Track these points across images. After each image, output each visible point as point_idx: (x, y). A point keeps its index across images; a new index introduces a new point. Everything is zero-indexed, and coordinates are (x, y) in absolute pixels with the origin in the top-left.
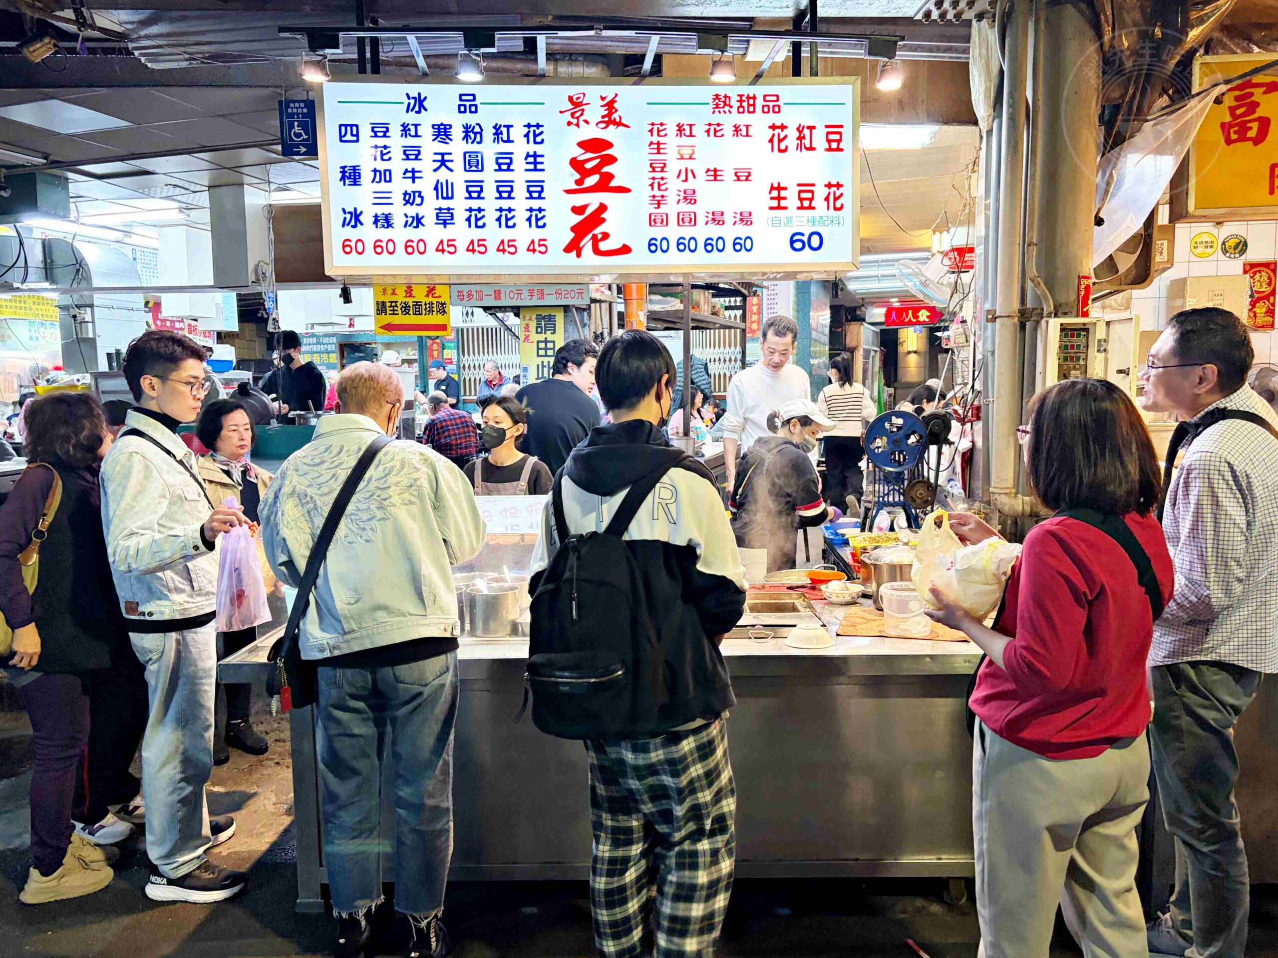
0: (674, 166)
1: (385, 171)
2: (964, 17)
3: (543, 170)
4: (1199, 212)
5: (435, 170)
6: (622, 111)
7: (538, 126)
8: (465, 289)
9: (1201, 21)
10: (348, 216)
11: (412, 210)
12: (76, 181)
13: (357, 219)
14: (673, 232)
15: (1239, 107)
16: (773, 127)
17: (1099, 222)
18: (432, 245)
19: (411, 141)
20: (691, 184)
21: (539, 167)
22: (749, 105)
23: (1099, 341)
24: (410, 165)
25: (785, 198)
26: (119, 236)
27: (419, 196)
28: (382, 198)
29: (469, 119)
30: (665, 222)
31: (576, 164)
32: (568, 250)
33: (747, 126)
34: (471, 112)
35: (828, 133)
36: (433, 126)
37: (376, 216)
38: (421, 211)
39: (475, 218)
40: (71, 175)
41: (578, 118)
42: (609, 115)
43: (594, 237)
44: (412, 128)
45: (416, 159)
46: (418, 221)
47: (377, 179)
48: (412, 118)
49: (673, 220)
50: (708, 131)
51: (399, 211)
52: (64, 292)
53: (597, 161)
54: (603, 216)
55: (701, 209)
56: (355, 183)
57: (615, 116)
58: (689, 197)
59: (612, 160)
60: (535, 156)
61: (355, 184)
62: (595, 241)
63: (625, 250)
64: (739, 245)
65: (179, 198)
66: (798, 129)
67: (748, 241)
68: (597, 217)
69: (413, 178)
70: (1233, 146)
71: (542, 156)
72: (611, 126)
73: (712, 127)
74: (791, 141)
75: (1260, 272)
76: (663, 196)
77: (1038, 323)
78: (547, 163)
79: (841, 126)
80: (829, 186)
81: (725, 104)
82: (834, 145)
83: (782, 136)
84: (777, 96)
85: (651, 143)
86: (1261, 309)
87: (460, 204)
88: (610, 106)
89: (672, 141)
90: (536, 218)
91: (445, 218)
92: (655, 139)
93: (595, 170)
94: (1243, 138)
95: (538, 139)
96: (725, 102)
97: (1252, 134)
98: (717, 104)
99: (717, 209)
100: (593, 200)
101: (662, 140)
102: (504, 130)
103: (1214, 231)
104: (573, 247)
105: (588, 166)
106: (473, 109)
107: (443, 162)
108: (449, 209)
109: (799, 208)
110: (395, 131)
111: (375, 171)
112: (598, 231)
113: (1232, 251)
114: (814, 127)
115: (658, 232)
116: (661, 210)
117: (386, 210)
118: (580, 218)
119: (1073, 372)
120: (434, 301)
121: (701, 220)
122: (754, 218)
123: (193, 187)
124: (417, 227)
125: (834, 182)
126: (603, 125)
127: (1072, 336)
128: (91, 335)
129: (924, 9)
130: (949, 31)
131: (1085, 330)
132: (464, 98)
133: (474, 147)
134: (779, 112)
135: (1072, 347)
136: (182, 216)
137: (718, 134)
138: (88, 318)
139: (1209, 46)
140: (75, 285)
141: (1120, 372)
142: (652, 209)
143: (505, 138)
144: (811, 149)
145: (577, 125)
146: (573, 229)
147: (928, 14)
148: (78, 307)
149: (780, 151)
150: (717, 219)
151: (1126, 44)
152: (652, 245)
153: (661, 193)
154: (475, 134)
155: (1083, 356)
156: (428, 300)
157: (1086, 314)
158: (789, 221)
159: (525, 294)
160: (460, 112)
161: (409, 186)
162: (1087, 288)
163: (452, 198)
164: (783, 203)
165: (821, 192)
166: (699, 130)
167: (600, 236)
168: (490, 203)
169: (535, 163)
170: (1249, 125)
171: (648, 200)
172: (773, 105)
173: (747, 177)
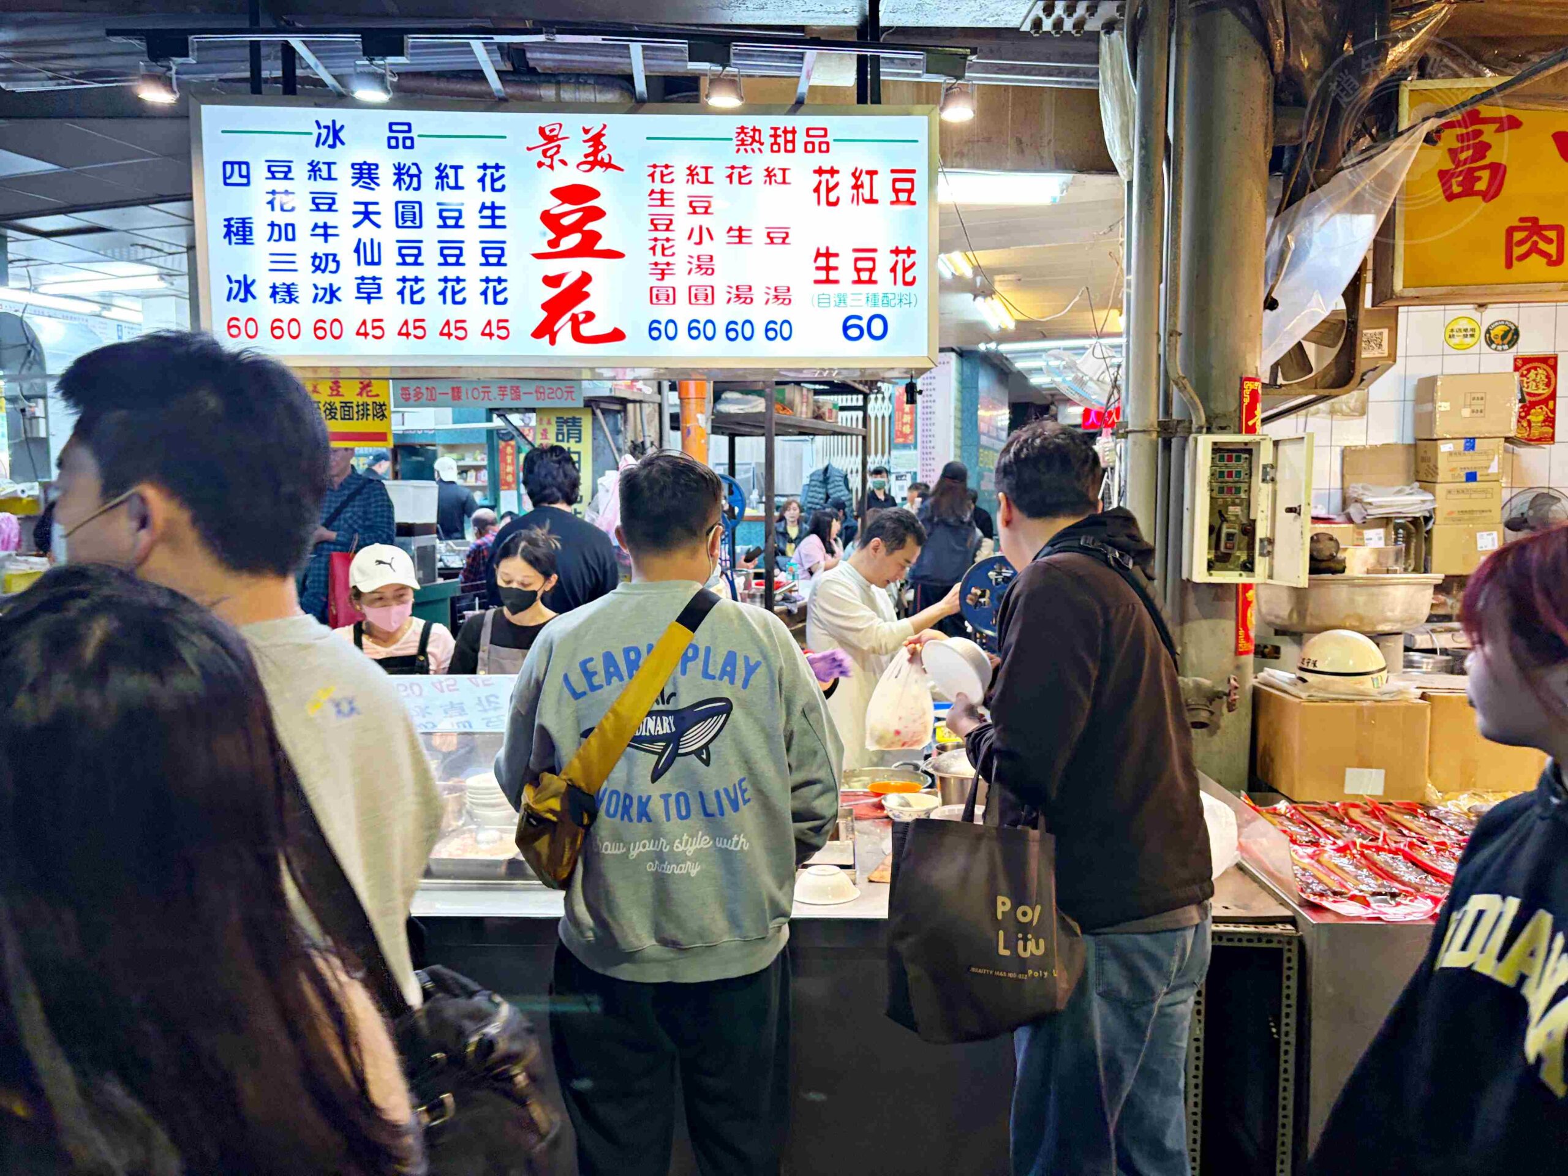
0: (684, 222)
1: (287, 225)
2: (1087, 28)
3: (504, 227)
4: (1411, 292)
5: (356, 226)
6: (611, 149)
7: (497, 167)
8: (413, 385)
9: (1409, 33)
10: (235, 286)
11: (324, 280)
12: (18, 240)
13: (247, 291)
14: (683, 312)
15: (1462, 150)
16: (820, 171)
17: (1271, 304)
18: (351, 326)
19: (322, 186)
20: (707, 247)
21: (498, 222)
22: (786, 141)
23: (1265, 467)
24: (321, 218)
25: (836, 268)
26: (96, 308)
27: (334, 260)
28: (283, 262)
29: (403, 156)
30: (671, 298)
31: (548, 218)
32: (538, 334)
33: (784, 170)
34: (405, 147)
35: (895, 181)
36: (353, 165)
37: (274, 287)
38: (336, 280)
39: (411, 290)
40: (10, 233)
41: (552, 157)
42: (595, 153)
43: (574, 318)
44: (324, 168)
45: (330, 210)
46: (332, 294)
47: (276, 236)
48: (323, 154)
49: (682, 295)
50: (730, 176)
51: (305, 280)
52: (11, 379)
53: (577, 216)
54: (586, 289)
55: (721, 281)
56: (245, 241)
57: (603, 155)
58: (705, 266)
59: (598, 214)
60: (493, 207)
61: (245, 243)
62: (575, 322)
63: (617, 335)
64: (772, 331)
65: (154, 261)
66: (854, 174)
67: (786, 326)
68: (578, 291)
69: (326, 236)
70: (1455, 201)
71: (503, 208)
72: (597, 168)
73: (736, 171)
74: (844, 191)
75: (1535, 368)
76: (668, 264)
77: (1186, 439)
78: (510, 217)
79: (913, 171)
80: (896, 252)
81: (754, 140)
82: (903, 196)
83: (831, 185)
84: (825, 130)
85: (653, 192)
86: (1537, 416)
87: (389, 272)
88: (596, 141)
89: (681, 191)
90: (494, 290)
91: (369, 291)
92: (658, 186)
93: (575, 228)
94: (1468, 191)
95: (498, 185)
96: (753, 137)
97: (1481, 186)
98: (743, 140)
99: (743, 281)
100: (573, 268)
101: (667, 188)
102: (451, 172)
103: (1476, 315)
104: (547, 330)
105: (566, 221)
106: (408, 143)
107: (367, 215)
108: (374, 278)
109: (855, 282)
110: (300, 171)
111: (272, 225)
112: (579, 309)
113: (1499, 341)
114: (875, 172)
115: (662, 313)
116: (666, 283)
117: (288, 278)
118: (553, 292)
119: (1231, 508)
120: (370, 401)
121: (721, 296)
122: (793, 294)
123: (166, 248)
124: (331, 302)
125: (903, 247)
126: (588, 167)
127: (1230, 459)
128: (43, 434)
129: (1031, 17)
130: (1069, 47)
131: (1248, 451)
132: (395, 128)
133: (410, 195)
134: (827, 151)
135: (1230, 474)
136: (162, 285)
137: (744, 180)
138: (39, 411)
139: (1423, 67)
140: (24, 372)
141: (1290, 510)
142: (653, 281)
143: (452, 183)
144: (872, 201)
145: (551, 167)
146: (545, 306)
147: (1037, 24)
148: (28, 398)
149: (829, 204)
150: (742, 295)
151: (1306, 64)
152: (654, 329)
153: (665, 260)
154: (411, 176)
155: (1244, 486)
156: (361, 400)
157: (1251, 430)
158: (842, 300)
159: (494, 391)
160: (390, 147)
161: (320, 246)
162: (1254, 394)
163: (379, 263)
164: (833, 275)
165: (885, 261)
166: (718, 175)
167: (581, 317)
168: (431, 271)
169: (493, 217)
170: (1477, 174)
171: (648, 269)
172: (819, 143)
173: (784, 239)
